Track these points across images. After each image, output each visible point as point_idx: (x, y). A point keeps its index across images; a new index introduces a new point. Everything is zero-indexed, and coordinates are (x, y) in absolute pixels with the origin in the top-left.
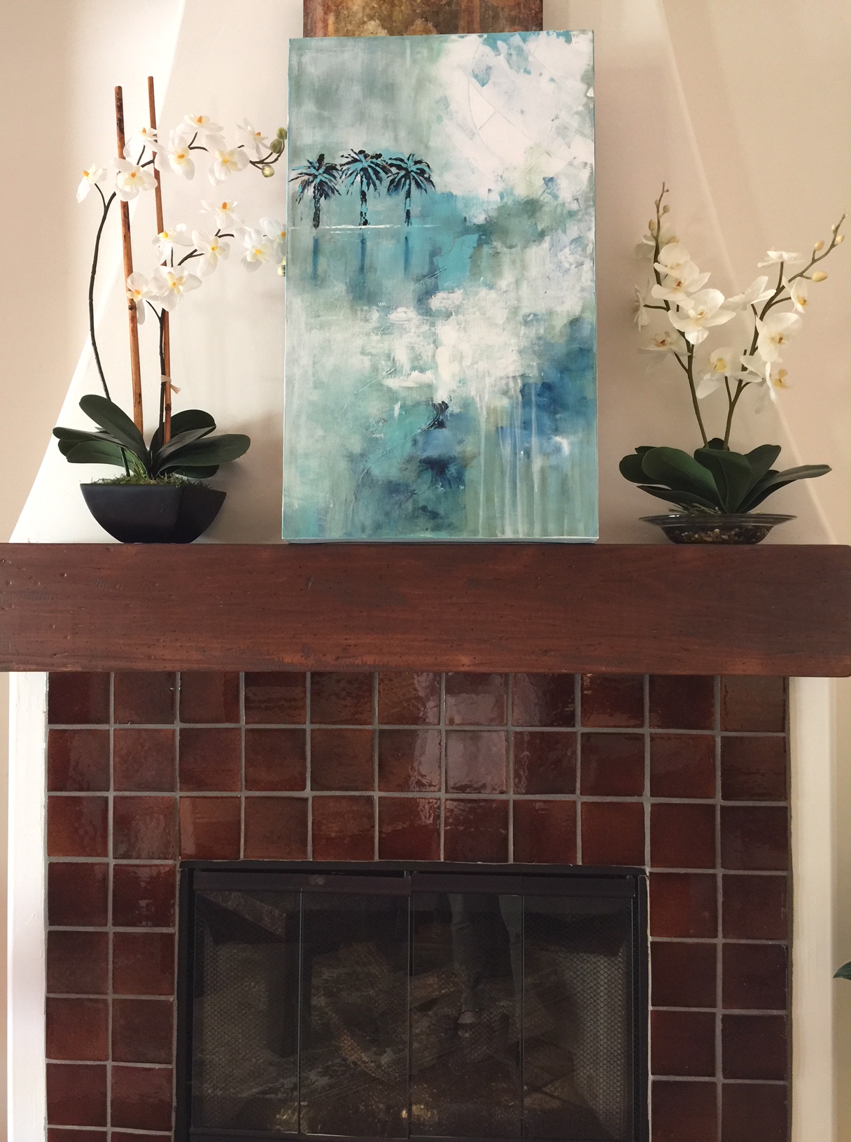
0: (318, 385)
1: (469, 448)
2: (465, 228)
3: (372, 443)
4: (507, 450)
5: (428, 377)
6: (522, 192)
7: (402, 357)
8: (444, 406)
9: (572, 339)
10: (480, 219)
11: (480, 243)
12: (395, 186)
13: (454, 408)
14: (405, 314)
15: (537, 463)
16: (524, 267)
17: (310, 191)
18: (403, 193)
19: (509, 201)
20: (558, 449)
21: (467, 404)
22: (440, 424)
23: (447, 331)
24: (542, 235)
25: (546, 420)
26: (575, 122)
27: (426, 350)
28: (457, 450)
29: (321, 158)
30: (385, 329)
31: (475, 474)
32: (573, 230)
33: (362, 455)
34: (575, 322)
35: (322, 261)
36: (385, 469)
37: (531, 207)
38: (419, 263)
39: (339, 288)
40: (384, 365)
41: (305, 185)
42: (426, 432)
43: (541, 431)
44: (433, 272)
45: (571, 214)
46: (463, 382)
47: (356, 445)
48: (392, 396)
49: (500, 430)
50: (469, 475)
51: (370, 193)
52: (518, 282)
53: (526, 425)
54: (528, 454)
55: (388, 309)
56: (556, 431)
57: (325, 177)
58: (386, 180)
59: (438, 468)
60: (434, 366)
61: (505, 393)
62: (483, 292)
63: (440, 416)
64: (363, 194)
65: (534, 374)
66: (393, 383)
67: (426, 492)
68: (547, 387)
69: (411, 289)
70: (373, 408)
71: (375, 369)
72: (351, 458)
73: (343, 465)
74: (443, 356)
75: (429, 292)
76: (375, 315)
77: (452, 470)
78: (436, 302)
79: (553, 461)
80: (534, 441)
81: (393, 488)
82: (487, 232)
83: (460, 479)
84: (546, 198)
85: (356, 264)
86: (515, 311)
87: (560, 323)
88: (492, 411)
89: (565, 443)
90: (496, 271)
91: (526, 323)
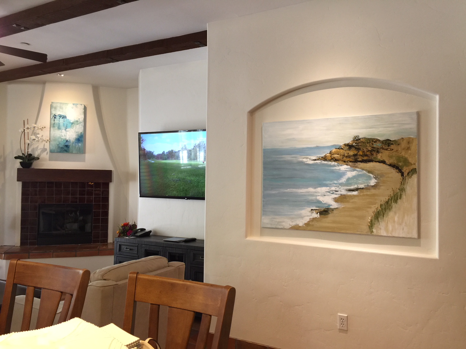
0: (54, 137)
1: (70, 144)
2: (70, 123)
3: (60, 143)
4: (74, 145)
5: (66, 137)
6: (76, 120)
7: (63, 135)
8: (67, 140)
9: (81, 134)
10: (72, 122)
11: (72, 124)
12: (63, 118)
13: (68, 140)
14: (64, 131)
15: (77, 146)
16: (76, 127)
17: (53, 118)
18: (64, 119)
19: (75, 121)
20: (79, 145)
21: (70, 140)
22: (67, 142)
23: (68, 133)
24: (78, 124)
25: (78, 142)
26: (82, 113)
27: (66, 134)
28: (69, 144)
29: (55, 114)
30: (61, 132)
31: (71, 147)
32: (81, 124)
33: (59, 144)
34: (81, 133)
35: (55, 125)
36: (61, 146)
37: (77, 121)
38: (65, 126)
39: (56, 128)
40: (61, 136)
41: (53, 117)
42: (65, 143)
43: (77, 143)
44: (67, 127)
45: (81, 122)
46: (69, 138)
47: (58, 143)
48: (62, 139)
49: (73, 143)
50: (70, 147)
51: (60, 118)
52: (75, 129)
53: (76, 142)
54: (76, 145)
55: (62, 130)
56: (79, 143)
57: (55, 116)
58: (62, 117)
59: (67, 146)
60: (66, 136)
61: (74, 139)
62: (72, 129)
63: (67, 141)
64: (59, 119)
65: (77, 137)
66: (62, 138)
67: (65, 148)
68: (78, 139)
69: (64, 128)
70: (60, 140)
71: (60, 136)
72: (57, 144)
73: (57, 145)
74: (67, 135)
75: (66, 129)
76: (60, 131)
77: (68, 146)
78: (67, 130)
79: (79, 146)
80: (77, 144)
81: (62, 148)
82: (72, 123)
83: (69, 147)
84: (79, 120)
85: (58, 125)
86: (75, 131)
87: (80, 133)
88: (73, 141)
89: (80, 144)
90: (73, 127)
91: (76, 132)
